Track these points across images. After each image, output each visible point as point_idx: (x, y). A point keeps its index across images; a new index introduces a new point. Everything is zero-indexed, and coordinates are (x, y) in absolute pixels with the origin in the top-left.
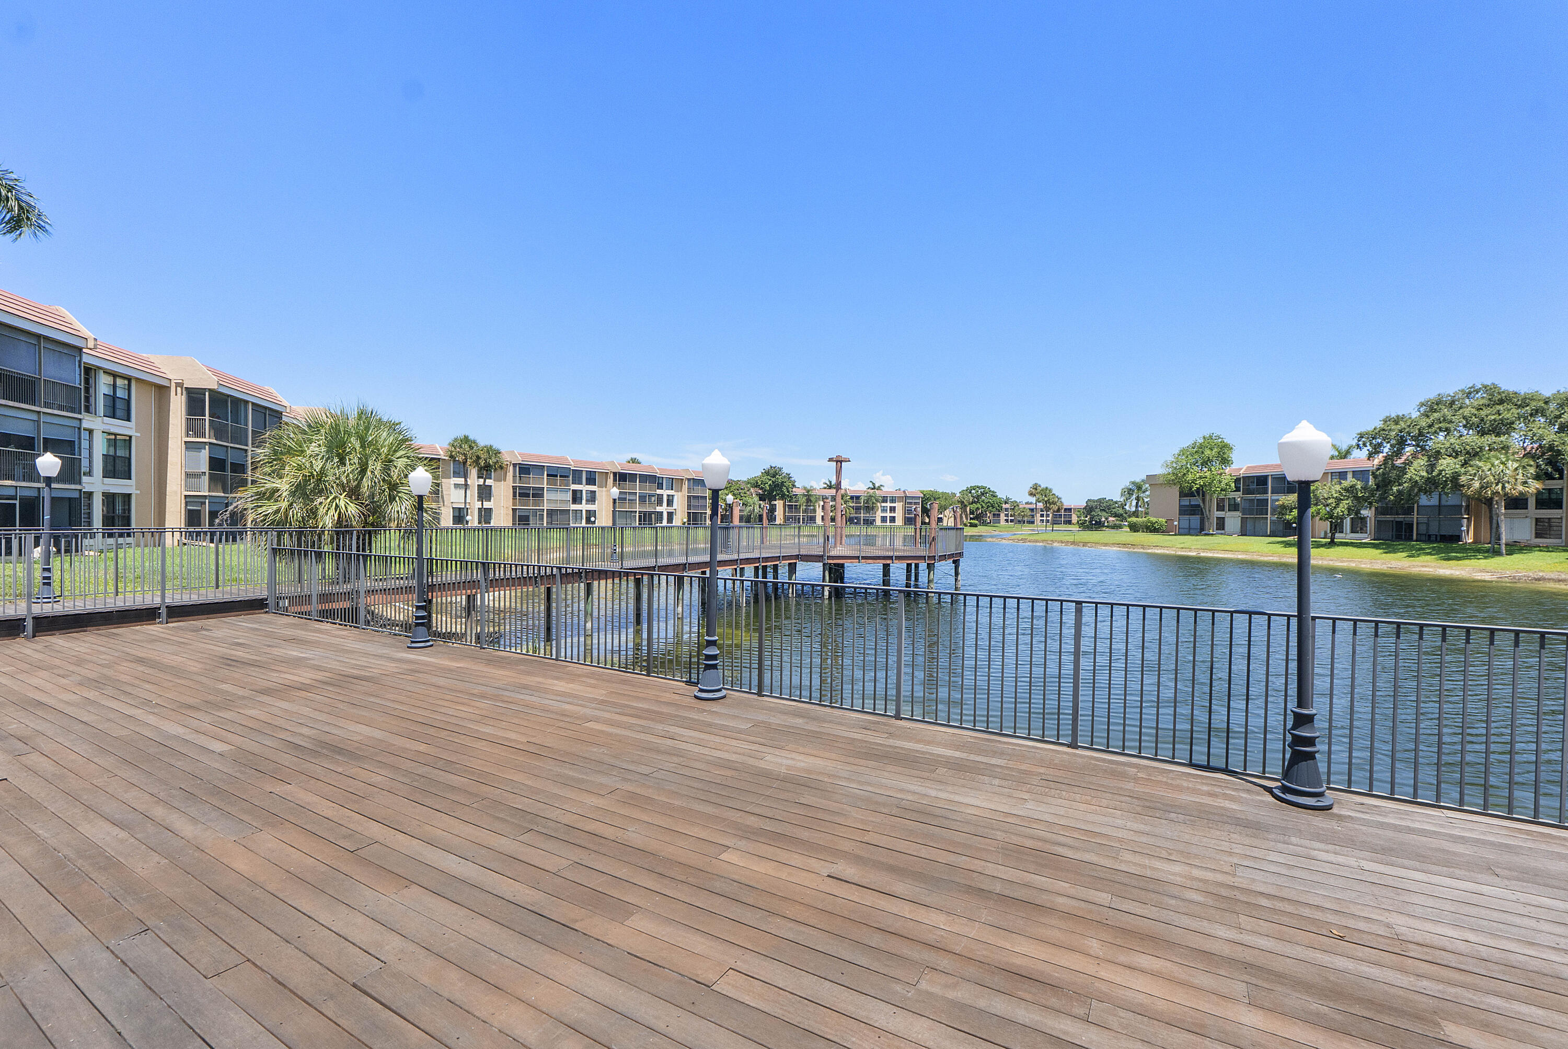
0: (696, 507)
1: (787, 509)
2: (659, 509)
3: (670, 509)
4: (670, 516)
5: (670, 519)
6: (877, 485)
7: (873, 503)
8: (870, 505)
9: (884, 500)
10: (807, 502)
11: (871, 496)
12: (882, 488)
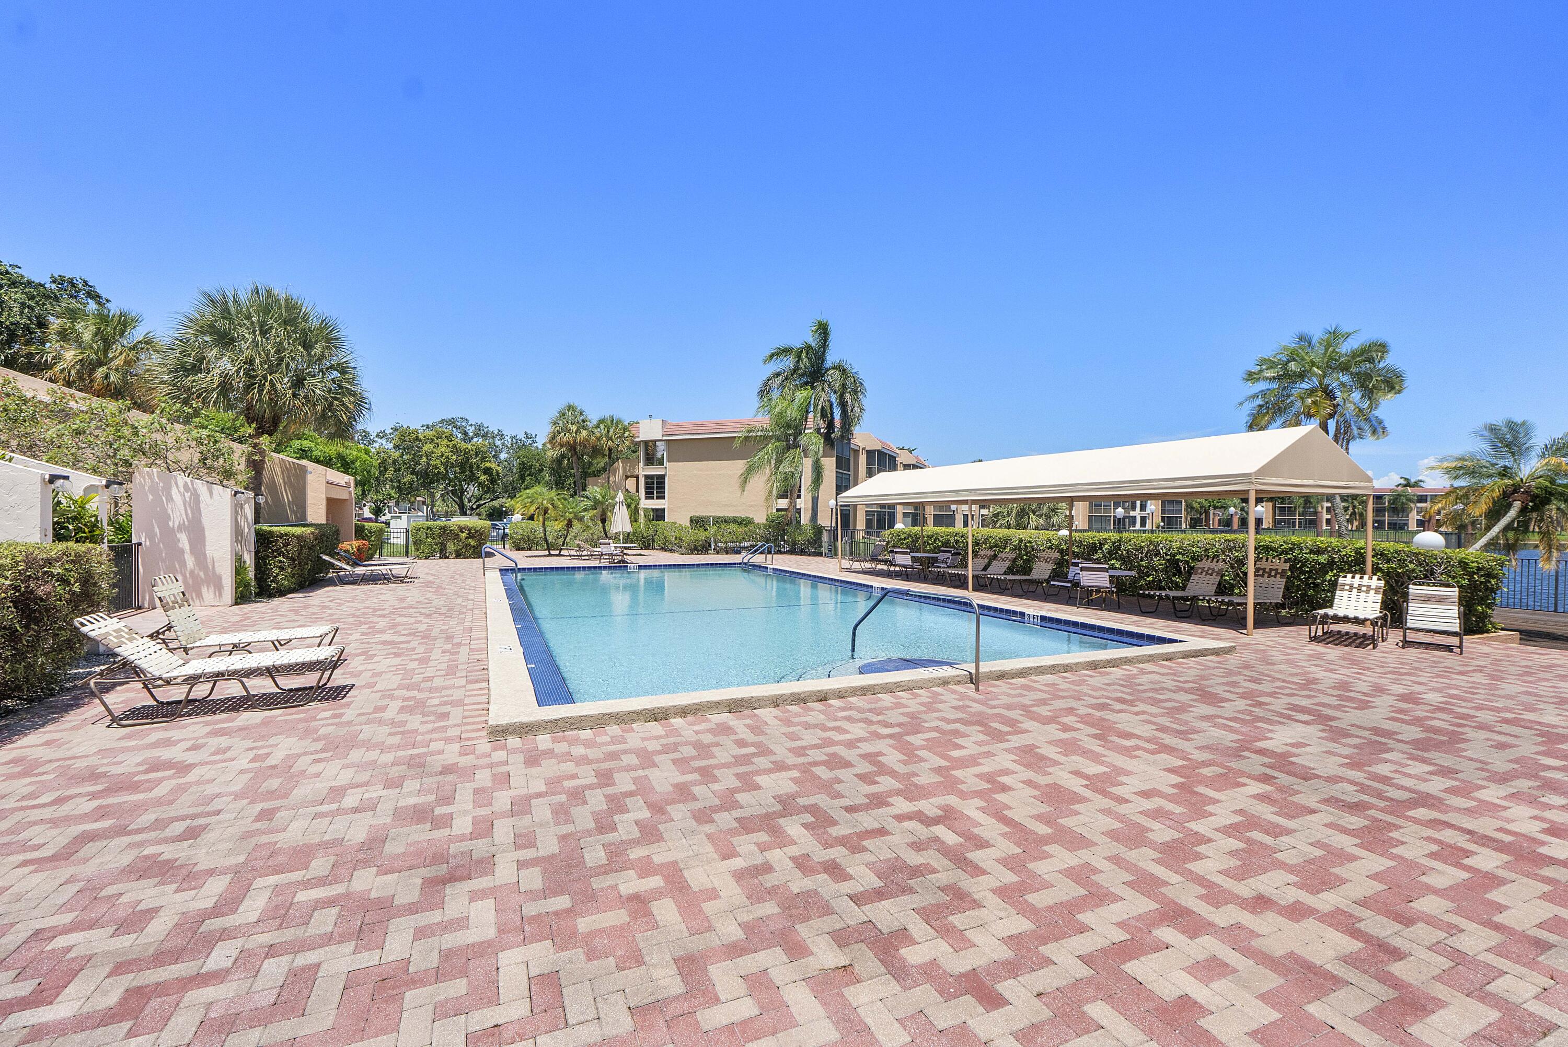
0: (1170, 511)
1: (1277, 512)
2: (1132, 513)
3: (1144, 514)
4: (1143, 521)
5: (1143, 523)
6: (1413, 480)
7: (1403, 503)
8: (1399, 506)
9: (1422, 499)
10: (1306, 504)
11: (1399, 495)
12: (1421, 484)
